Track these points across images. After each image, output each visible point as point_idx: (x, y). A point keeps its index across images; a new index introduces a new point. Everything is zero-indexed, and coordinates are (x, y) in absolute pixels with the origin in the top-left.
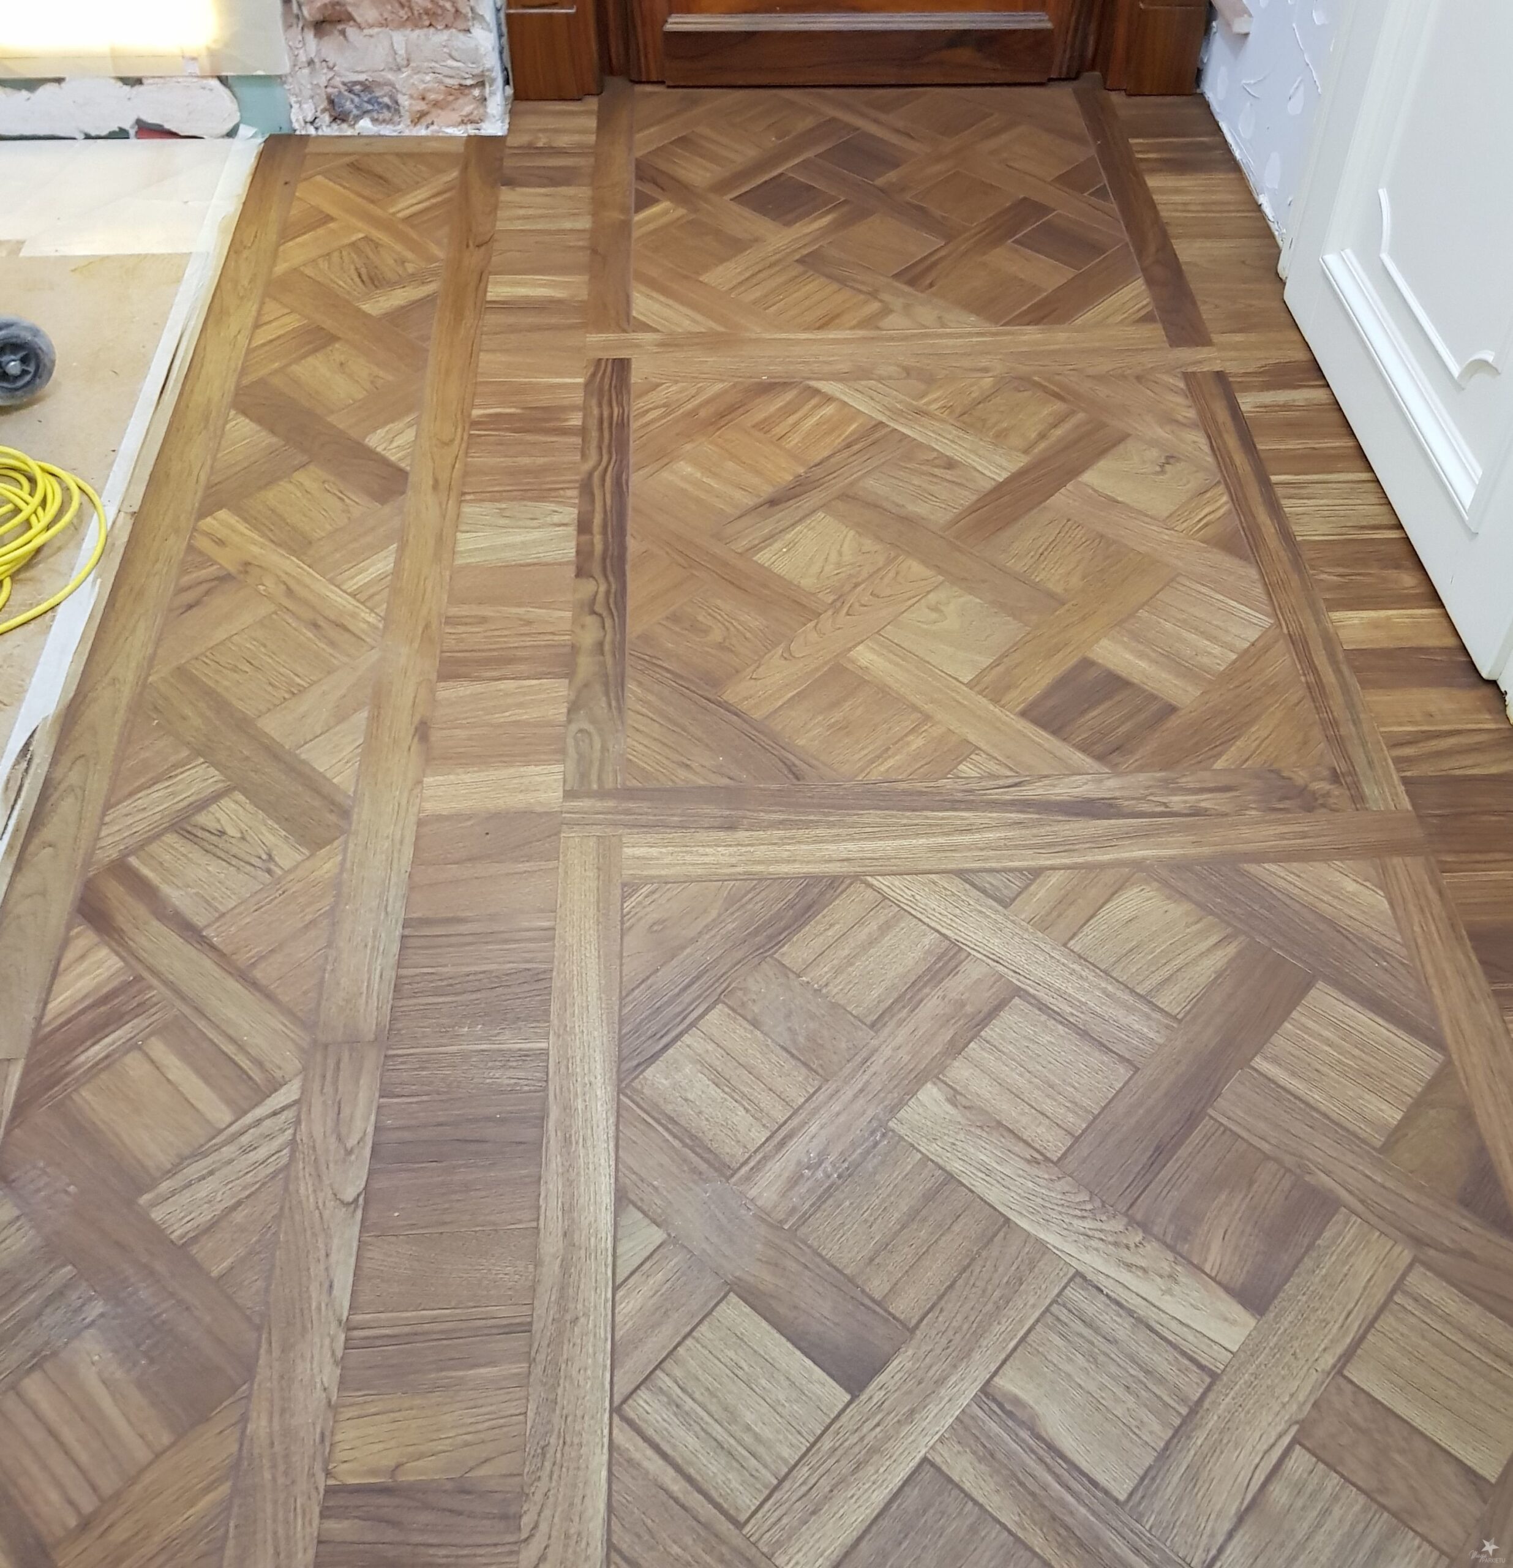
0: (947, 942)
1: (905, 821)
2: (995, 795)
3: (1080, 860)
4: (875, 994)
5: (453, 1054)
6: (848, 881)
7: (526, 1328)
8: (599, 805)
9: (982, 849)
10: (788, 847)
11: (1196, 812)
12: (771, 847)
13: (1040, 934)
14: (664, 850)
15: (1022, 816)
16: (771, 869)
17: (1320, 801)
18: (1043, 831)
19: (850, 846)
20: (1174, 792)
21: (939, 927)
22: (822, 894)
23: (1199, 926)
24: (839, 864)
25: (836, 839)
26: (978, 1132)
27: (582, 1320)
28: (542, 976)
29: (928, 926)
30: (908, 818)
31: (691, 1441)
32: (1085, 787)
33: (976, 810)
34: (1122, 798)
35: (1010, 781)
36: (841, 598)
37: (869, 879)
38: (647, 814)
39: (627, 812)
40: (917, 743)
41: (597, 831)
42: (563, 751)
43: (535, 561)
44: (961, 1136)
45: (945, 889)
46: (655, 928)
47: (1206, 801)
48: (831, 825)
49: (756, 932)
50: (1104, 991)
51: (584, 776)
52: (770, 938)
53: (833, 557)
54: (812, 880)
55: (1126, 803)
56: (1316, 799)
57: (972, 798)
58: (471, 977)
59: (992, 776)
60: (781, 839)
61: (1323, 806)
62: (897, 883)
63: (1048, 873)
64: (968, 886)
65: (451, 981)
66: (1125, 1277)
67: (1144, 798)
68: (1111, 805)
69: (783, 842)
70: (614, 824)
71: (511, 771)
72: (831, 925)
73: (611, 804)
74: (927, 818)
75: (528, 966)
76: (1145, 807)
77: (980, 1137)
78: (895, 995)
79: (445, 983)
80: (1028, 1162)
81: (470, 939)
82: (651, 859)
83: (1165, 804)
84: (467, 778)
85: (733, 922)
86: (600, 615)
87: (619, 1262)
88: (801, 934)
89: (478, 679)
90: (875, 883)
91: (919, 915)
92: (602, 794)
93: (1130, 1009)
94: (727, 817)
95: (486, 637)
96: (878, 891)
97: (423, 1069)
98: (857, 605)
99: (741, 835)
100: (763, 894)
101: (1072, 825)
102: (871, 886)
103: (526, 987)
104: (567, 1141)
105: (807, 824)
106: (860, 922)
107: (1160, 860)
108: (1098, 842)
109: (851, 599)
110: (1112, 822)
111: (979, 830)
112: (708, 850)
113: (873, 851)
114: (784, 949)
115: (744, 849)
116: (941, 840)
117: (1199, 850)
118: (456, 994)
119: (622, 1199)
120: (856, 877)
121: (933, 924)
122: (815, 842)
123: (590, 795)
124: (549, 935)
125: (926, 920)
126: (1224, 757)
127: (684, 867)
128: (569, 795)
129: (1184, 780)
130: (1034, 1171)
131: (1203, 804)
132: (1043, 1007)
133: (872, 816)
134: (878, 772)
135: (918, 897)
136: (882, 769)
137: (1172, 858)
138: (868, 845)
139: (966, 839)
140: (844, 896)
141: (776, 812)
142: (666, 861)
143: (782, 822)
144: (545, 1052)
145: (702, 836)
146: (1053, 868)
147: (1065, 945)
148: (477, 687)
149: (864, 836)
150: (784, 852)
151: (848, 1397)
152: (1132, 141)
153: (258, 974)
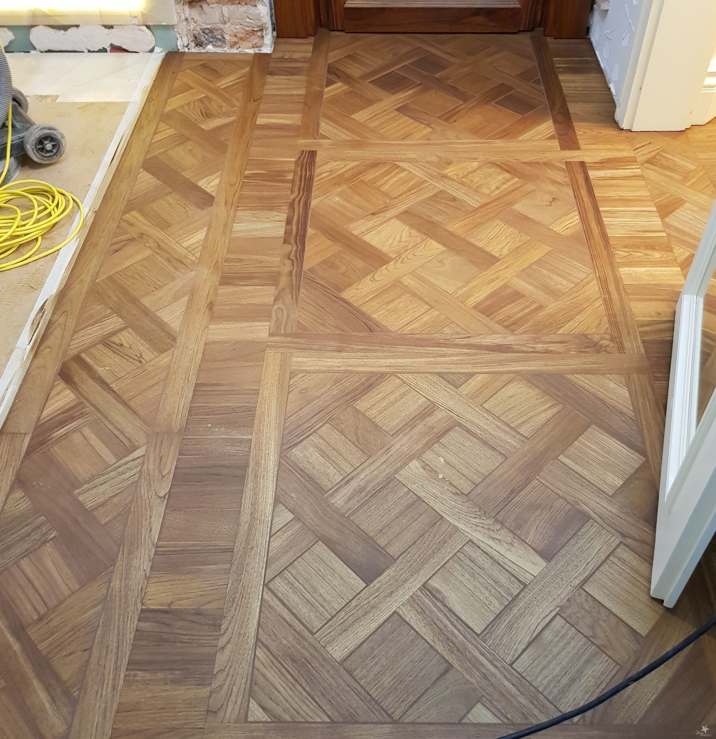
0: (429, 402)
1: (417, 351)
2: (458, 341)
3: (493, 370)
4: (395, 422)
5: (211, 439)
6: (388, 375)
7: (231, 550)
8: (284, 339)
9: (449, 364)
10: (364, 360)
11: (547, 352)
12: (357, 360)
13: (470, 401)
14: (310, 359)
15: (469, 351)
16: (356, 369)
17: (603, 349)
18: (477, 357)
19: (391, 361)
20: (538, 343)
21: (427, 396)
22: (377, 380)
23: (542, 400)
24: (386, 368)
25: (386, 357)
26: (434, 481)
27: (255, 548)
28: (251, 409)
29: (422, 395)
30: (418, 349)
31: (296, 599)
32: (498, 340)
33: (449, 347)
34: (515, 345)
35: (466, 336)
36: (399, 256)
37: (398, 374)
38: (304, 344)
39: (296, 343)
40: (426, 318)
41: (282, 350)
42: (270, 317)
43: (267, 236)
44: (427, 482)
45: (431, 380)
46: (302, 391)
47: (553, 347)
48: (383, 351)
49: (347, 395)
50: (496, 425)
51: (278, 327)
52: (352, 398)
53: (398, 238)
54: (373, 374)
55: (516, 347)
56: (602, 348)
57: (448, 342)
58: (222, 408)
59: (457, 333)
60: (361, 356)
61: (605, 351)
62: (410, 377)
63: (477, 375)
64: (441, 379)
65: (213, 410)
66: (491, 543)
67: (524, 345)
68: (509, 348)
69: (362, 358)
70: (289, 348)
71: (247, 324)
72: (379, 393)
73: (289, 339)
74: (426, 350)
75: (246, 405)
76: (524, 349)
77: (434, 483)
78: (404, 423)
79: (211, 410)
80: (454, 494)
81: (223, 392)
82: (304, 363)
83: (533, 348)
84: (228, 326)
85: (337, 390)
86: (292, 260)
87: (273, 526)
88: (365, 396)
89: (237, 285)
90: (401, 376)
91: (418, 391)
92: (286, 335)
93: (507, 433)
94: (338, 347)
95: (242, 268)
96: (401, 379)
97: (198, 444)
98: (406, 259)
99: (344, 354)
100: (351, 379)
101: (491, 356)
102: (398, 377)
103: (245, 413)
104: (256, 476)
105: (373, 351)
106: (392, 392)
107: (528, 371)
108: (500, 363)
109: (403, 256)
110: (509, 354)
111: (449, 356)
112: (329, 360)
113: (401, 363)
114: (357, 402)
115: (344, 360)
116: (432, 360)
117: (546, 368)
118: (215, 415)
119: (277, 501)
120: (393, 374)
121: (424, 394)
122: (376, 358)
123: (280, 335)
124: (256, 392)
125: (421, 393)
126: (563, 329)
127: (318, 367)
128: (271, 335)
129: (544, 338)
130: (456, 498)
131: (550, 348)
132: (468, 431)
133: (402, 348)
134: (407, 330)
135: (419, 383)
136: (409, 329)
137: (533, 371)
138: (399, 361)
139: (443, 359)
140: (386, 381)
141: (360, 345)
142: (310, 364)
143: (362, 349)
144: (250, 440)
145: (327, 354)
146: (480, 373)
147: (481, 406)
148: (236, 289)
149: (398, 357)
150: (362, 362)
151: (365, 585)
152: (555, 59)
153: (132, 404)
